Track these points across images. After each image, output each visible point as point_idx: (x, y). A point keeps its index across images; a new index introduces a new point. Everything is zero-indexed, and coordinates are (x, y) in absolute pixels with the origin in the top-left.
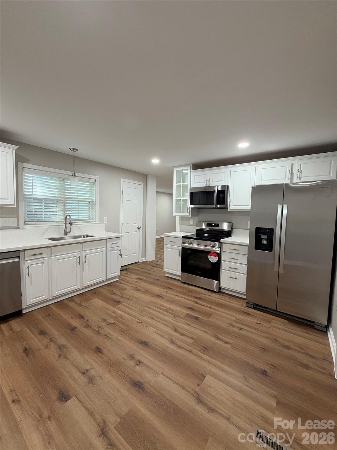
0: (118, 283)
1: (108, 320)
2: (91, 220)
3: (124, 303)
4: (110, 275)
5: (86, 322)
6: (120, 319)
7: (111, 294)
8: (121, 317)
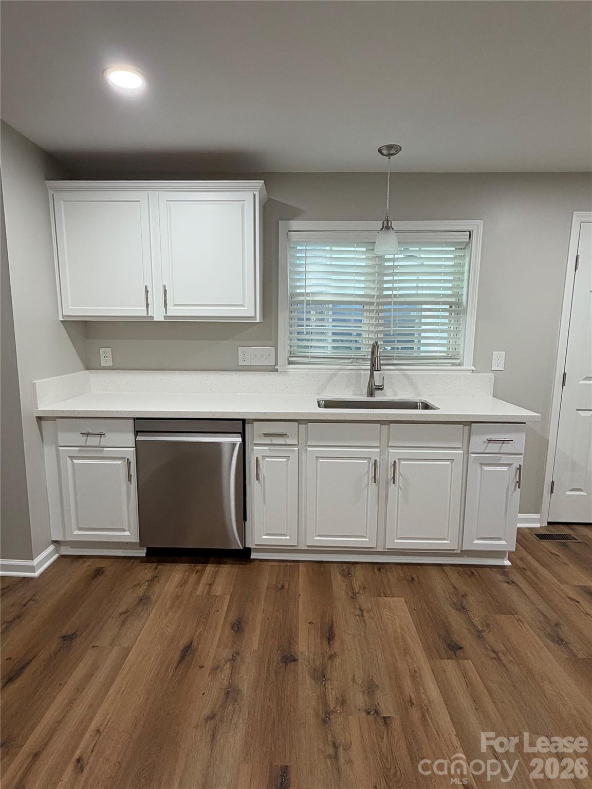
0: (500, 577)
1: (378, 694)
2: (452, 358)
3: (468, 664)
4: (476, 542)
5: (327, 657)
6: (415, 714)
7: (454, 605)
8: (425, 712)
